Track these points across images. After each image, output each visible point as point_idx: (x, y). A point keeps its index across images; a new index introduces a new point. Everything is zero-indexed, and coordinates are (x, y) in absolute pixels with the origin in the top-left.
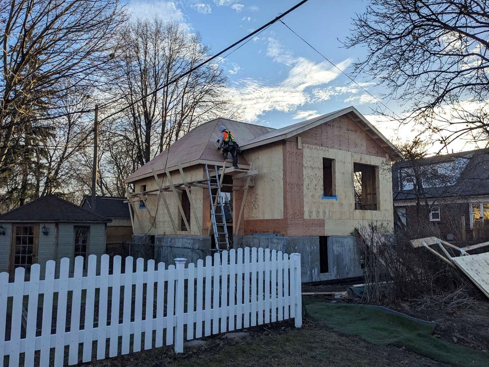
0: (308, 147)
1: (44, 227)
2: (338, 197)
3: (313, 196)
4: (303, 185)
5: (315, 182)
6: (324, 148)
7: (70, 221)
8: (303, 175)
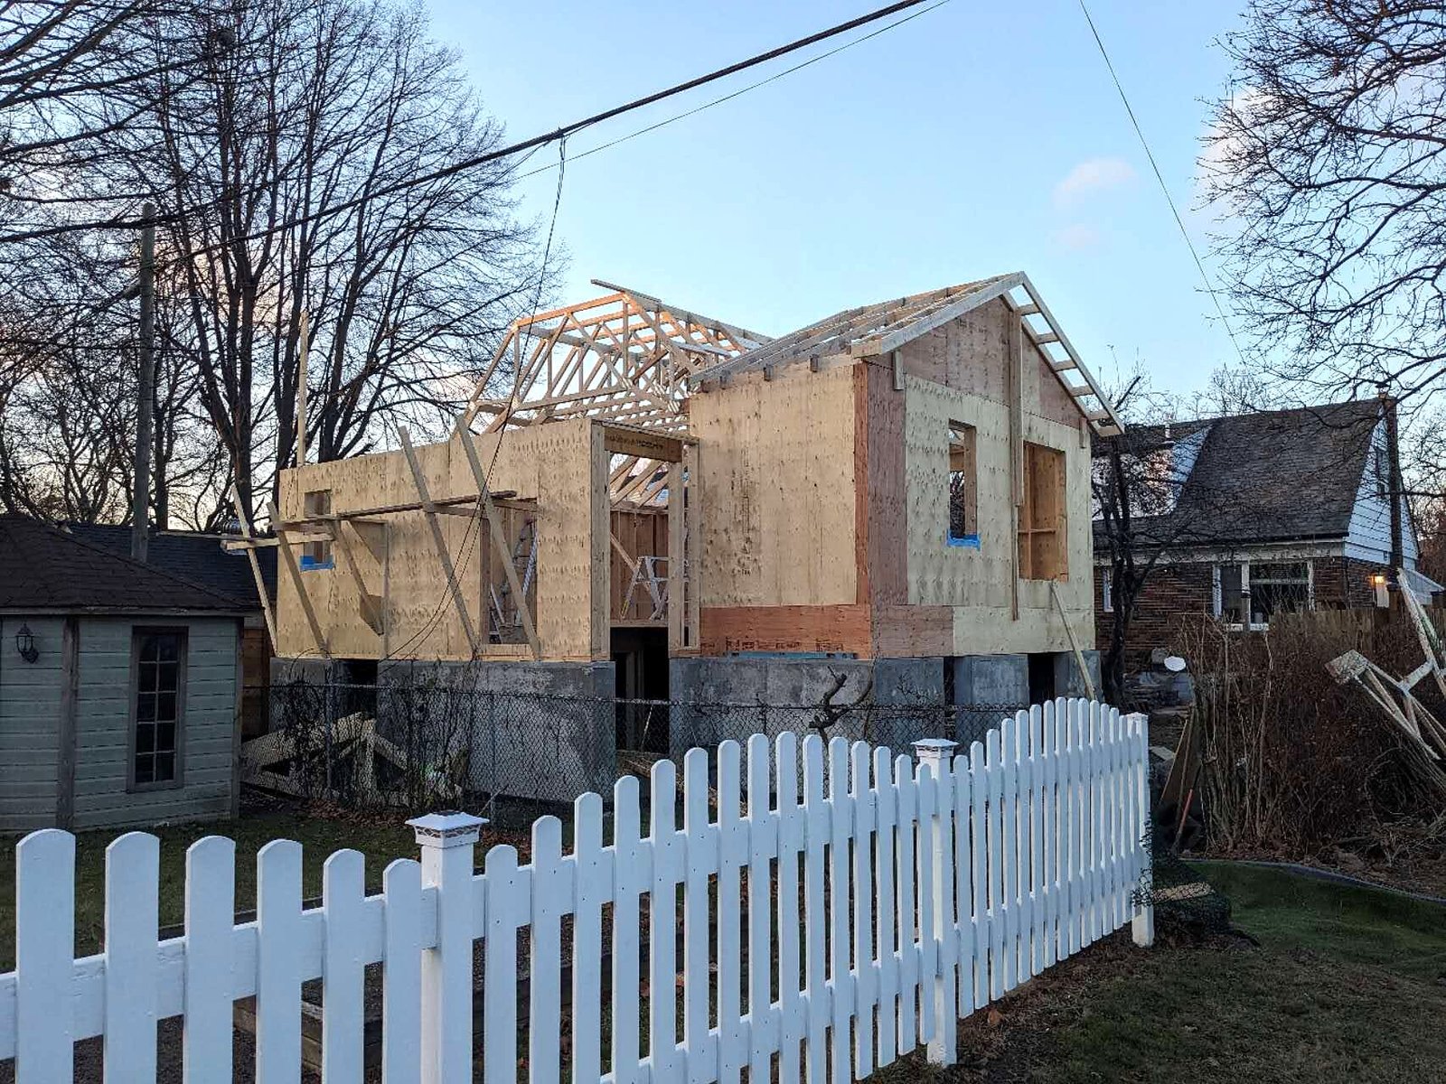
0: (917, 386)
1: (26, 632)
2: (981, 539)
3: (927, 535)
4: (905, 501)
5: (932, 495)
6: (952, 391)
7: (124, 611)
8: (905, 472)
